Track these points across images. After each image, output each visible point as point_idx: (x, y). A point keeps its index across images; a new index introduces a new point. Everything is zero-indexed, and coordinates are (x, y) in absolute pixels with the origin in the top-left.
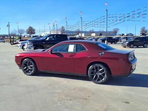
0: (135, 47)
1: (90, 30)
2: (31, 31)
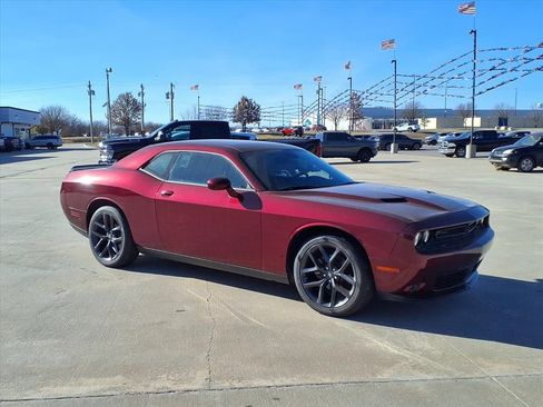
0: (538, 168)
1: (461, 106)
2: (248, 112)
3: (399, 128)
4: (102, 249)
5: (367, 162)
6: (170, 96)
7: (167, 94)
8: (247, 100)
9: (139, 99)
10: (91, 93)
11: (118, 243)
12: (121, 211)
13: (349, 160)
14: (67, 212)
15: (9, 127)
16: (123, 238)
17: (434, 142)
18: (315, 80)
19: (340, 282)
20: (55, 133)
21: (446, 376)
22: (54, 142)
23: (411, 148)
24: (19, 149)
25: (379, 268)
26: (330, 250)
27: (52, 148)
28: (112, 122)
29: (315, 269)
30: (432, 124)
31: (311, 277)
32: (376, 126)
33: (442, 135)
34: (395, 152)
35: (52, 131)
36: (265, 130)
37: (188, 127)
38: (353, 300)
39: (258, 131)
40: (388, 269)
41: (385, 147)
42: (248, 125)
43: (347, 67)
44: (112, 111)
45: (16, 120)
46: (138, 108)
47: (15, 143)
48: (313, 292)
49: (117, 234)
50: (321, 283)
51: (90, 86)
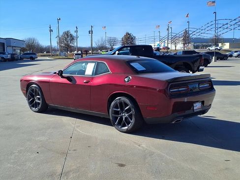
2: (129, 40)
3: (211, 48)
6: (91, 32)
7: (89, 31)
8: (129, 34)
10: (51, 31)
15: (11, 48)
17: (231, 56)
22: (33, 56)
23: (222, 59)
24: (17, 60)
27: (33, 59)
30: (227, 46)
32: (196, 47)
33: (235, 52)
34: (215, 61)
51: (50, 27)
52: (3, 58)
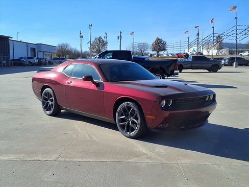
2: (160, 45)
3: (243, 54)
4: (46, 107)
5: (216, 72)
6: (120, 38)
7: (118, 37)
8: (159, 39)
9: (105, 40)
10: (81, 37)
11: (52, 105)
12: (53, 91)
13: (207, 71)
14: (34, 91)
15: (42, 53)
16: (54, 103)
18: (196, 27)
19: (133, 123)
20: (65, 57)
21: (157, 162)
24: (45, 64)
25: (147, 116)
26: (129, 108)
28: (91, 51)
29: (124, 117)
31: (123, 120)
32: (231, 53)
34: (236, 67)
35: (63, 56)
36: (170, 55)
37: (112, 53)
38: (137, 131)
39: (166, 55)
40: (150, 117)
41: (230, 64)
42: (160, 53)
43: (212, 22)
44: (92, 46)
45: (45, 50)
46: (104, 44)
47: (43, 61)
48: (123, 127)
49: (52, 101)
50: (126, 123)
51: (81, 34)
52: (30, 62)
